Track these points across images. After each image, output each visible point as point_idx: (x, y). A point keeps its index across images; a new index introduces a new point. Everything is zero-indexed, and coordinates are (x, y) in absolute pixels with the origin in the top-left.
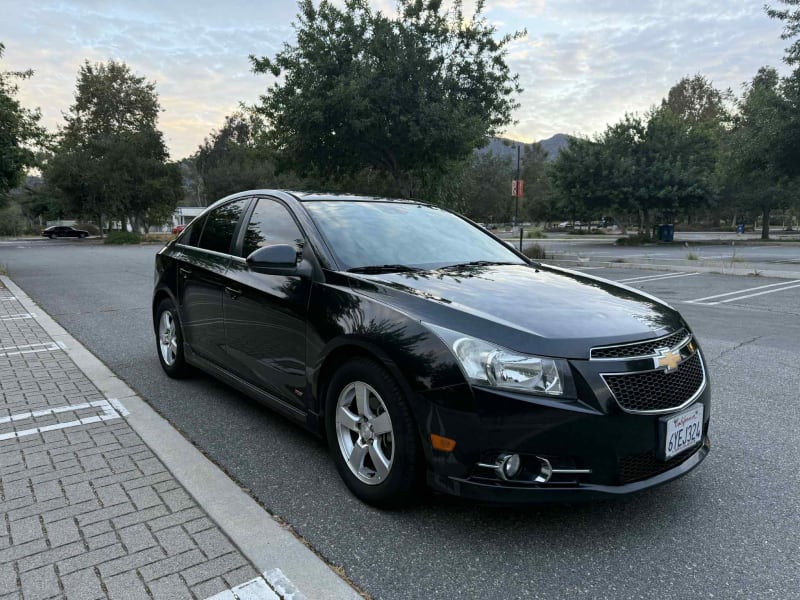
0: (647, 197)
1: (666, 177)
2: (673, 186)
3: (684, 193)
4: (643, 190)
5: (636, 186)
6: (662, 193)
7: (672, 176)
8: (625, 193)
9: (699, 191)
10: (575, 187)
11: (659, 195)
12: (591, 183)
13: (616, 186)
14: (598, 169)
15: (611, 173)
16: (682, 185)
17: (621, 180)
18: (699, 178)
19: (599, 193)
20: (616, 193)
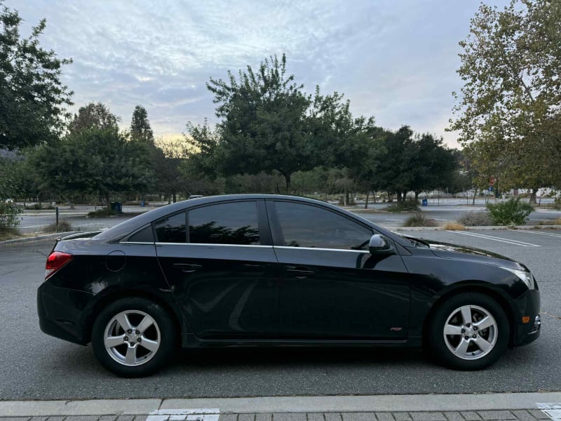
0: (111, 184)
1: (124, 170)
2: (129, 178)
3: (136, 182)
4: (109, 179)
5: (104, 175)
6: (122, 182)
7: (127, 171)
8: (97, 181)
9: (144, 181)
10: (57, 174)
11: (120, 183)
12: (71, 172)
13: (90, 175)
14: (76, 162)
15: (86, 166)
16: (134, 176)
17: (95, 171)
18: (143, 172)
19: (78, 180)
20: (91, 180)
